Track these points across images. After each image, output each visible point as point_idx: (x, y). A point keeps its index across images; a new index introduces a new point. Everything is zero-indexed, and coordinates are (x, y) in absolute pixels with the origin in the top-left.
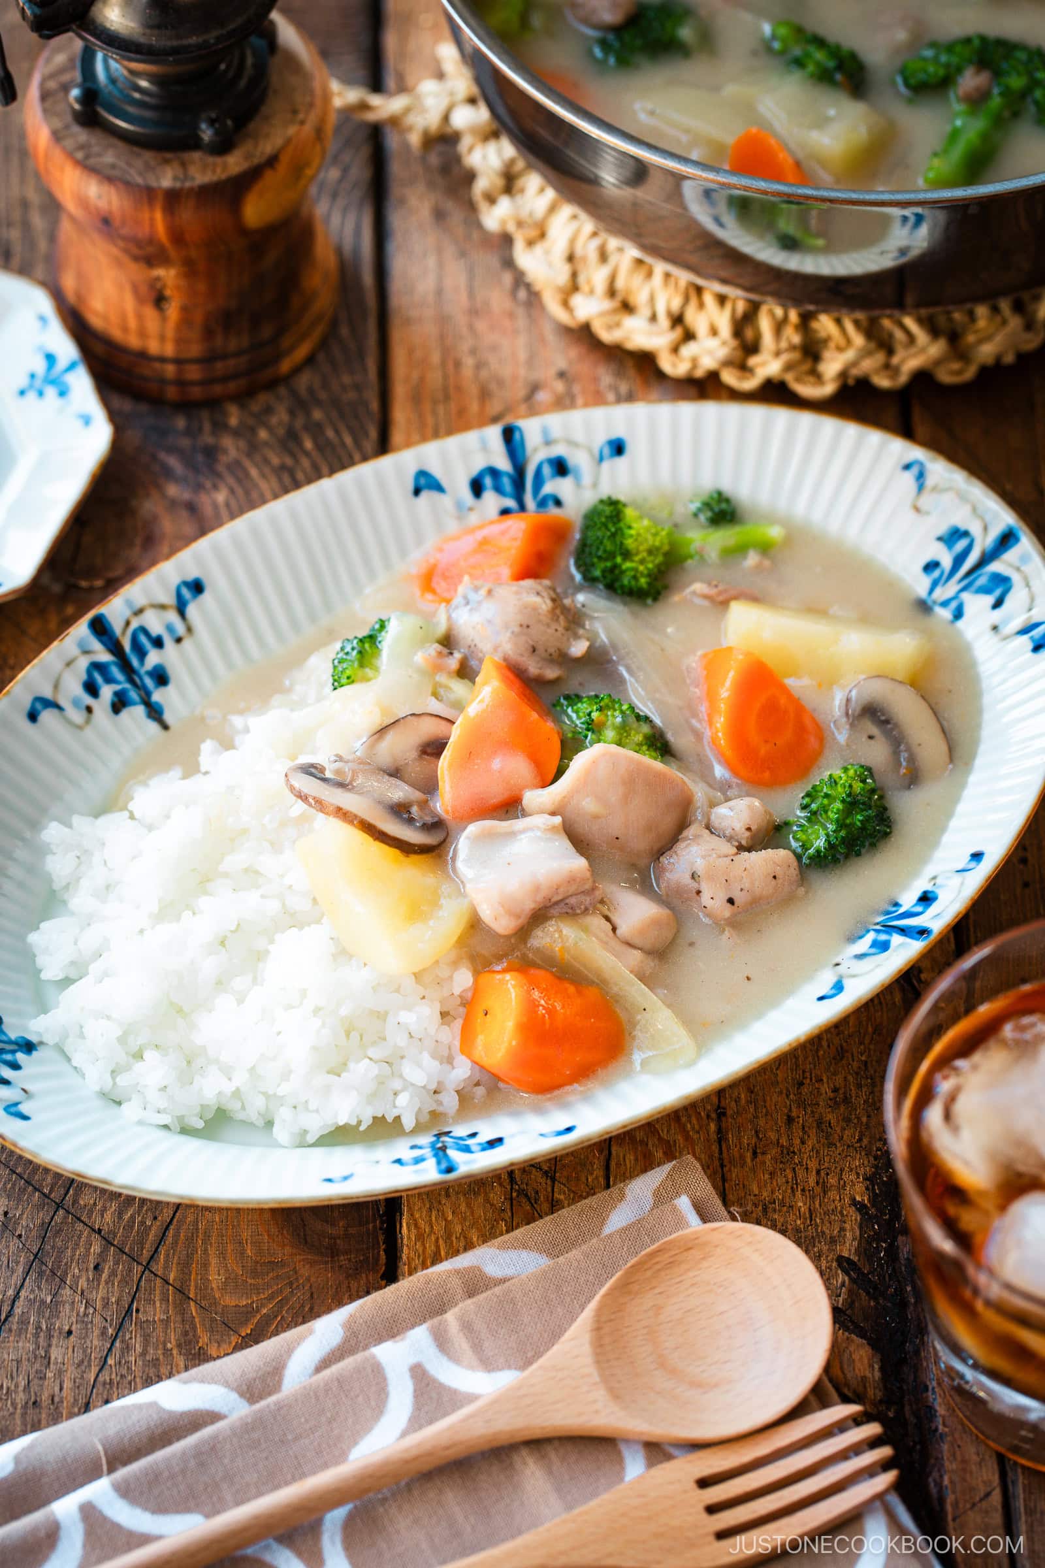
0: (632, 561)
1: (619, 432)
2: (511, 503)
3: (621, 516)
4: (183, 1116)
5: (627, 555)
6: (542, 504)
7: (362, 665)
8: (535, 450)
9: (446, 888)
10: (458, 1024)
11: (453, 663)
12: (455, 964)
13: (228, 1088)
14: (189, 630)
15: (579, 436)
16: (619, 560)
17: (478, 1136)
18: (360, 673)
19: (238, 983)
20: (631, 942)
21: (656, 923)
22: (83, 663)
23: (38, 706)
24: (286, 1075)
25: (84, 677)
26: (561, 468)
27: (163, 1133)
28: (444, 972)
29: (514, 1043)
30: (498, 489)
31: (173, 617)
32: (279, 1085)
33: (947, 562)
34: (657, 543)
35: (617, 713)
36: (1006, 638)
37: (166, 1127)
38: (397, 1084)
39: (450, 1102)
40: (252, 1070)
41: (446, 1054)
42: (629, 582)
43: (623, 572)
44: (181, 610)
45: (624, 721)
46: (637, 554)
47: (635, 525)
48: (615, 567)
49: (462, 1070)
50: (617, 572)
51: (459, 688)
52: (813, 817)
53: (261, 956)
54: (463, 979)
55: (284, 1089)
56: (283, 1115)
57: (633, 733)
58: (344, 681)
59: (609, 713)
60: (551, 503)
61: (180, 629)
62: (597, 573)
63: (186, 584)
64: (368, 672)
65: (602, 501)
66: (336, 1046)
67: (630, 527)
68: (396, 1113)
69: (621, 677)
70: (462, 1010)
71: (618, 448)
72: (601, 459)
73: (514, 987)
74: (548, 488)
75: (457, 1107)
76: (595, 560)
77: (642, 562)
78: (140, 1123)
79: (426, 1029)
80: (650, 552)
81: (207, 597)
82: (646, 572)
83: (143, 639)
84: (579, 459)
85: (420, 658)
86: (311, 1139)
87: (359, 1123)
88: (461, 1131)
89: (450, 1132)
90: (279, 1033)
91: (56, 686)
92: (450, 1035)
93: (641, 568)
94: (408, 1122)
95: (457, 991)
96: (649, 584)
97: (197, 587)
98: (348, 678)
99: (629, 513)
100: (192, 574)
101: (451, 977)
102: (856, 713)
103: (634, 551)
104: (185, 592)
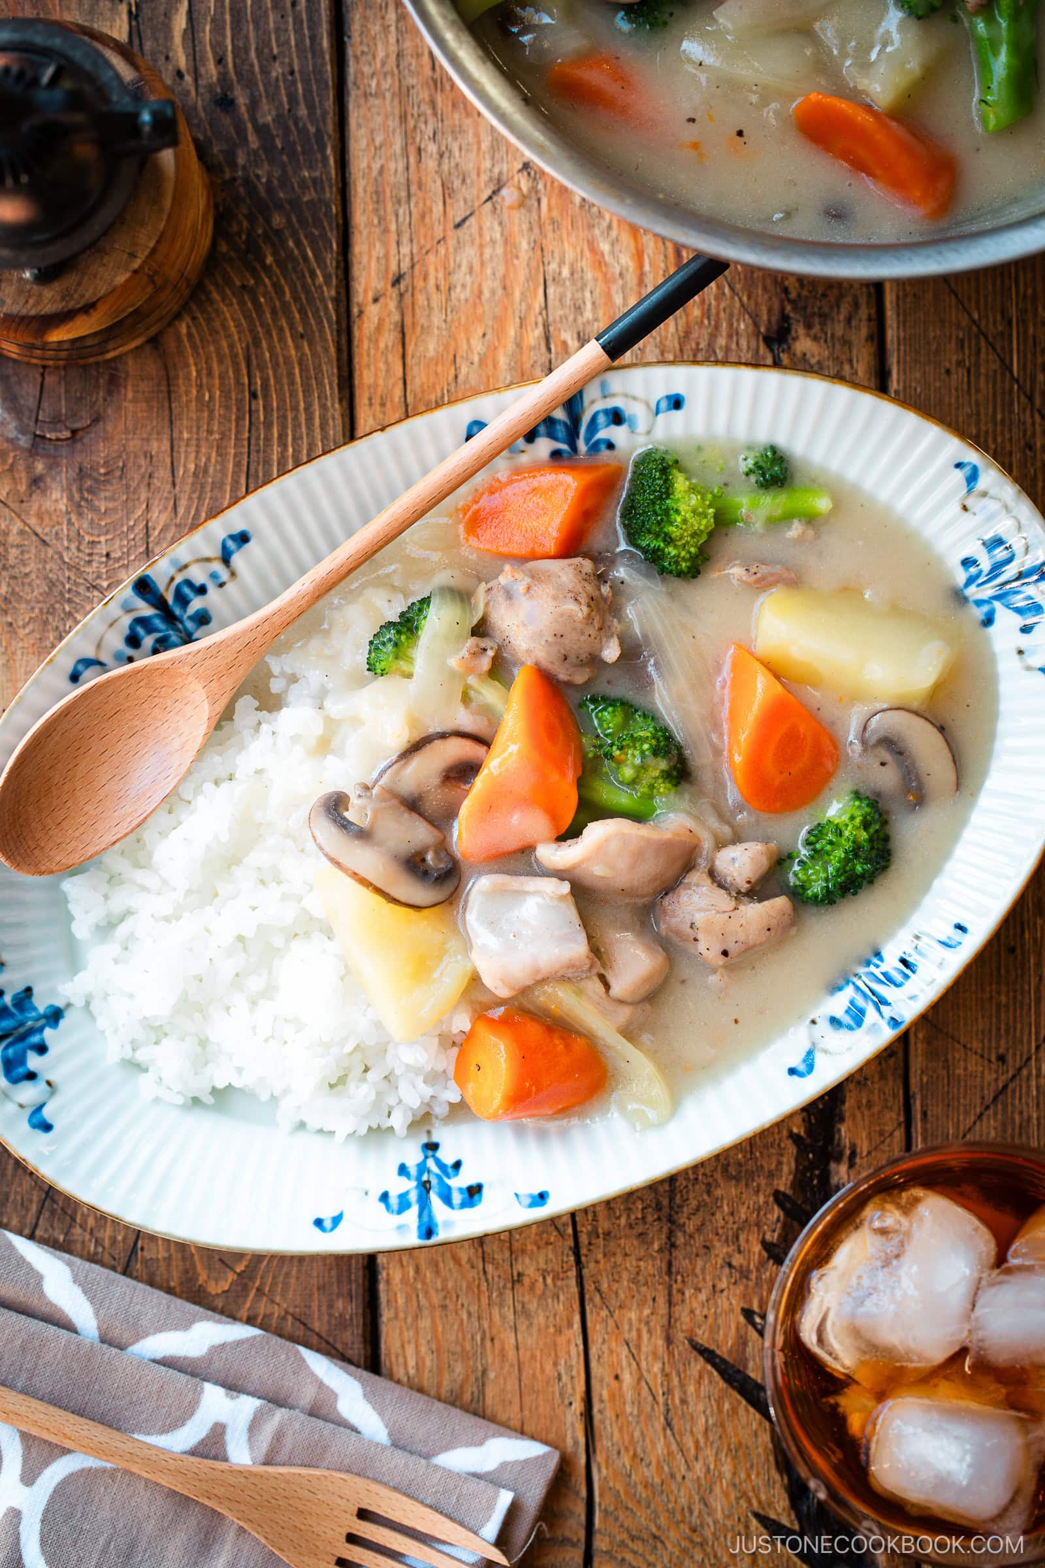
0: (675, 546)
1: (678, 389)
2: (563, 447)
5: (670, 540)
6: (594, 448)
7: (397, 657)
8: (593, 402)
9: (453, 944)
11: (485, 663)
12: (456, 1006)
14: (233, 574)
15: (638, 391)
16: (662, 544)
18: (394, 665)
20: (623, 999)
22: (127, 620)
23: (80, 667)
25: (127, 632)
26: (617, 417)
30: (552, 435)
31: (218, 567)
33: (985, 565)
34: (702, 526)
35: (637, 753)
36: (1029, 668)
38: (393, 1100)
42: (670, 566)
43: (664, 555)
44: (226, 559)
45: (642, 763)
46: (680, 539)
49: (454, 1096)
51: (489, 694)
52: (817, 854)
54: (462, 1021)
58: (378, 671)
59: (630, 752)
60: (603, 447)
61: (224, 576)
63: (233, 537)
64: (403, 665)
69: (649, 676)
71: (677, 403)
72: (657, 412)
74: (602, 434)
77: (684, 547)
80: (694, 535)
81: (251, 545)
82: (687, 556)
83: (187, 591)
84: (636, 411)
85: (454, 662)
91: (99, 646)
93: (683, 553)
95: (455, 1031)
97: (243, 538)
100: (241, 528)
101: (451, 1018)
102: (872, 743)
103: (677, 538)
104: (231, 544)
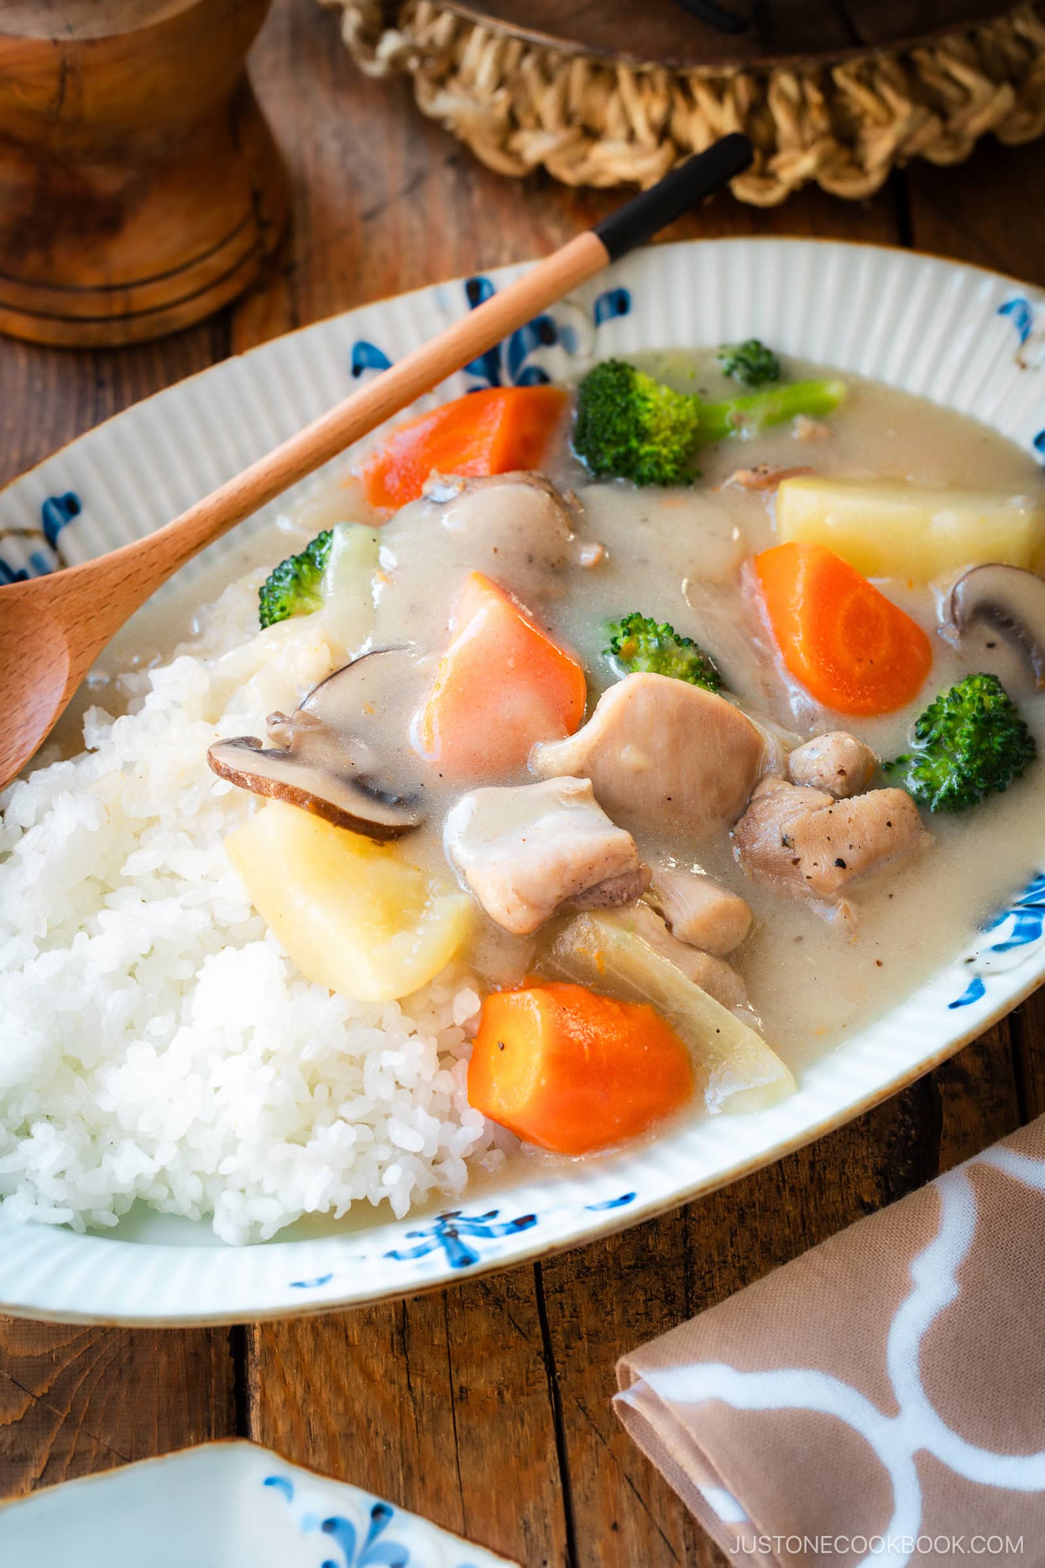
0: (652, 443)
2: (481, 381)
3: (632, 386)
4: (89, 1211)
5: (644, 435)
6: (523, 380)
7: (299, 593)
10: (462, 1066)
12: (454, 983)
13: (149, 1168)
14: (63, 559)
16: (634, 443)
17: (499, 1215)
18: (298, 603)
19: (158, 1025)
20: (692, 942)
21: (723, 914)
24: (231, 1146)
26: (545, 332)
27: (62, 1235)
28: (438, 996)
29: (543, 1082)
31: (38, 545)
32: (220, 1162)
34: (683, 418)
35: (651, 636)
37: (66, 1226)
38: (383, 1154)
39: (456, 1172)
40: (182, 1142)
41: (447, 1107)
42: (650, 470)
43: (640, 459)
44: (50, 536)
45: (660, 645)
46: (657, 434)
47: (651, 396)
48: (630, 452)
49: (473, 1127)
50: (633, 459)
52: (935, 747)
53: (184, 988)
54: (467, 1004)
55: (229, 1165)
56: (227, 1203)
57: (674, 660)
58: (277, 615)
59: (641, 637)
60: (534, 379)
61: (49, 559)
62: (607, 462)
63: (55, 501)
64: (308, 601)
65: (603, 366)
66: (297, 1104)
67: (645, 399)
68: (383, 1192)
70: (467, 1047)
71: (620, 303)
72: (599, 319)
73: (538, 1007)
74: (532, 359)
75: (466, 1180)
76: (602, 445)
77: (665, 443)
78: (32, 1222)
79: (419, 1075)
80: (674, 429)
81: (84, 518)
82: (671, 456)
84: (570, 320)
86: (267, 1233)
87: (334, 1209)
88: (474, 1210)
89: (459, 1213)
90: (217, 1089)
92: (453, 1083)
93: (665, 451)
94: (400, 1205)
95: (460, 1019)
96: (676, 472)
97: (70, 506)
98: (283, 609)
99: (642, 381)
100: (63, 488)
101: (450, 1003)
102: (967, 618)
103: (654, 430)
104: (55, 513)
